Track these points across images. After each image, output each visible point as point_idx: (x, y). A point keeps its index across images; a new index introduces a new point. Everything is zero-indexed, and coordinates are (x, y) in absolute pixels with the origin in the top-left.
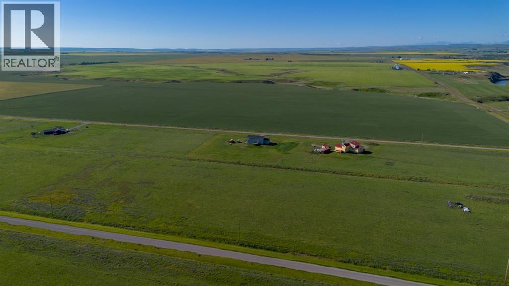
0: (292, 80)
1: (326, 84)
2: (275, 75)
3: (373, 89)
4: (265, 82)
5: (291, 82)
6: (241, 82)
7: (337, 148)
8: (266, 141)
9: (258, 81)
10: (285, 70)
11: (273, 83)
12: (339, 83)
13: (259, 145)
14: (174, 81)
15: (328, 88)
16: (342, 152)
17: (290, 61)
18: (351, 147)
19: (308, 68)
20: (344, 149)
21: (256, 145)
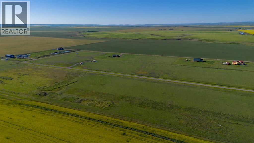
0: (190, 39)
1: (208, 40)
2: (180, 36)
3: (233, 43)
4: (177, 39)
5: (189, 39)
6: (166, 40)
7: (233, 63)
8: (202, 60)
9: (174, 39)
10: (183, 34)
11: (181, 40)
12: (215, 40)
13: (199, 61)
14: (135, 39)
15: (210, 42)
16: (236, 64)
17: (183, 30)
18: (239, 62)
19: (194, 34)
20: (236, 63)
21: (198, 61)
